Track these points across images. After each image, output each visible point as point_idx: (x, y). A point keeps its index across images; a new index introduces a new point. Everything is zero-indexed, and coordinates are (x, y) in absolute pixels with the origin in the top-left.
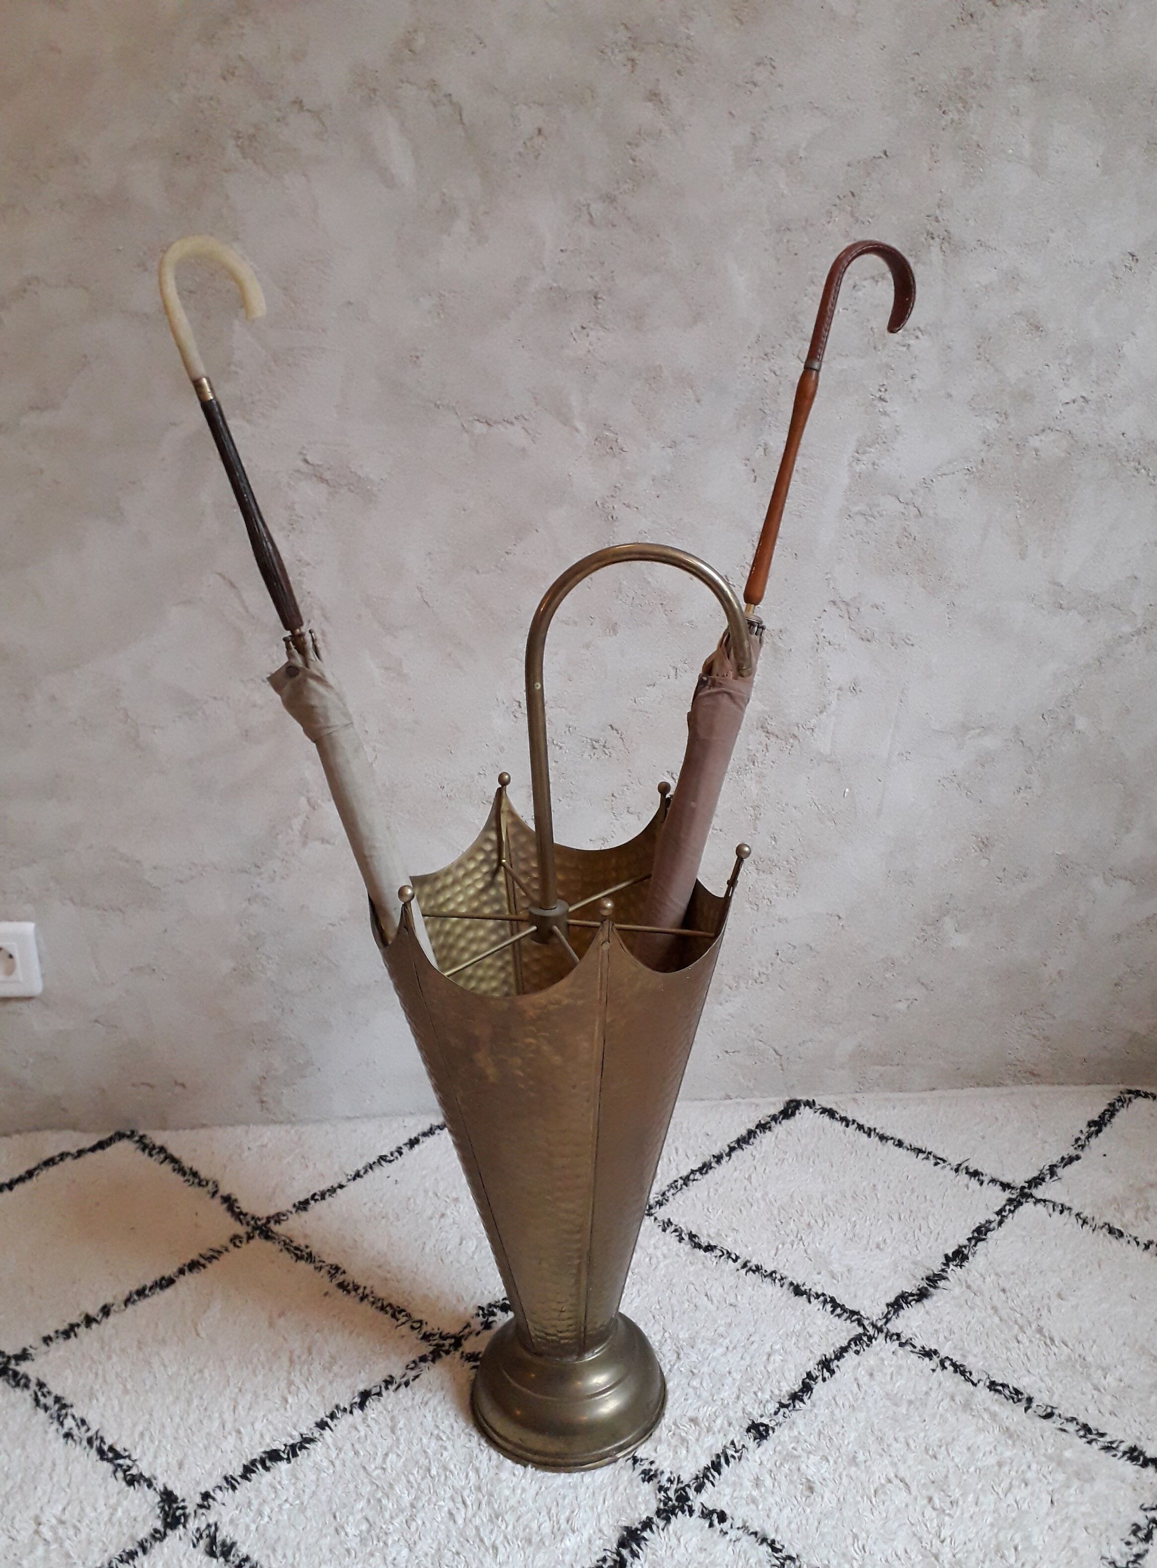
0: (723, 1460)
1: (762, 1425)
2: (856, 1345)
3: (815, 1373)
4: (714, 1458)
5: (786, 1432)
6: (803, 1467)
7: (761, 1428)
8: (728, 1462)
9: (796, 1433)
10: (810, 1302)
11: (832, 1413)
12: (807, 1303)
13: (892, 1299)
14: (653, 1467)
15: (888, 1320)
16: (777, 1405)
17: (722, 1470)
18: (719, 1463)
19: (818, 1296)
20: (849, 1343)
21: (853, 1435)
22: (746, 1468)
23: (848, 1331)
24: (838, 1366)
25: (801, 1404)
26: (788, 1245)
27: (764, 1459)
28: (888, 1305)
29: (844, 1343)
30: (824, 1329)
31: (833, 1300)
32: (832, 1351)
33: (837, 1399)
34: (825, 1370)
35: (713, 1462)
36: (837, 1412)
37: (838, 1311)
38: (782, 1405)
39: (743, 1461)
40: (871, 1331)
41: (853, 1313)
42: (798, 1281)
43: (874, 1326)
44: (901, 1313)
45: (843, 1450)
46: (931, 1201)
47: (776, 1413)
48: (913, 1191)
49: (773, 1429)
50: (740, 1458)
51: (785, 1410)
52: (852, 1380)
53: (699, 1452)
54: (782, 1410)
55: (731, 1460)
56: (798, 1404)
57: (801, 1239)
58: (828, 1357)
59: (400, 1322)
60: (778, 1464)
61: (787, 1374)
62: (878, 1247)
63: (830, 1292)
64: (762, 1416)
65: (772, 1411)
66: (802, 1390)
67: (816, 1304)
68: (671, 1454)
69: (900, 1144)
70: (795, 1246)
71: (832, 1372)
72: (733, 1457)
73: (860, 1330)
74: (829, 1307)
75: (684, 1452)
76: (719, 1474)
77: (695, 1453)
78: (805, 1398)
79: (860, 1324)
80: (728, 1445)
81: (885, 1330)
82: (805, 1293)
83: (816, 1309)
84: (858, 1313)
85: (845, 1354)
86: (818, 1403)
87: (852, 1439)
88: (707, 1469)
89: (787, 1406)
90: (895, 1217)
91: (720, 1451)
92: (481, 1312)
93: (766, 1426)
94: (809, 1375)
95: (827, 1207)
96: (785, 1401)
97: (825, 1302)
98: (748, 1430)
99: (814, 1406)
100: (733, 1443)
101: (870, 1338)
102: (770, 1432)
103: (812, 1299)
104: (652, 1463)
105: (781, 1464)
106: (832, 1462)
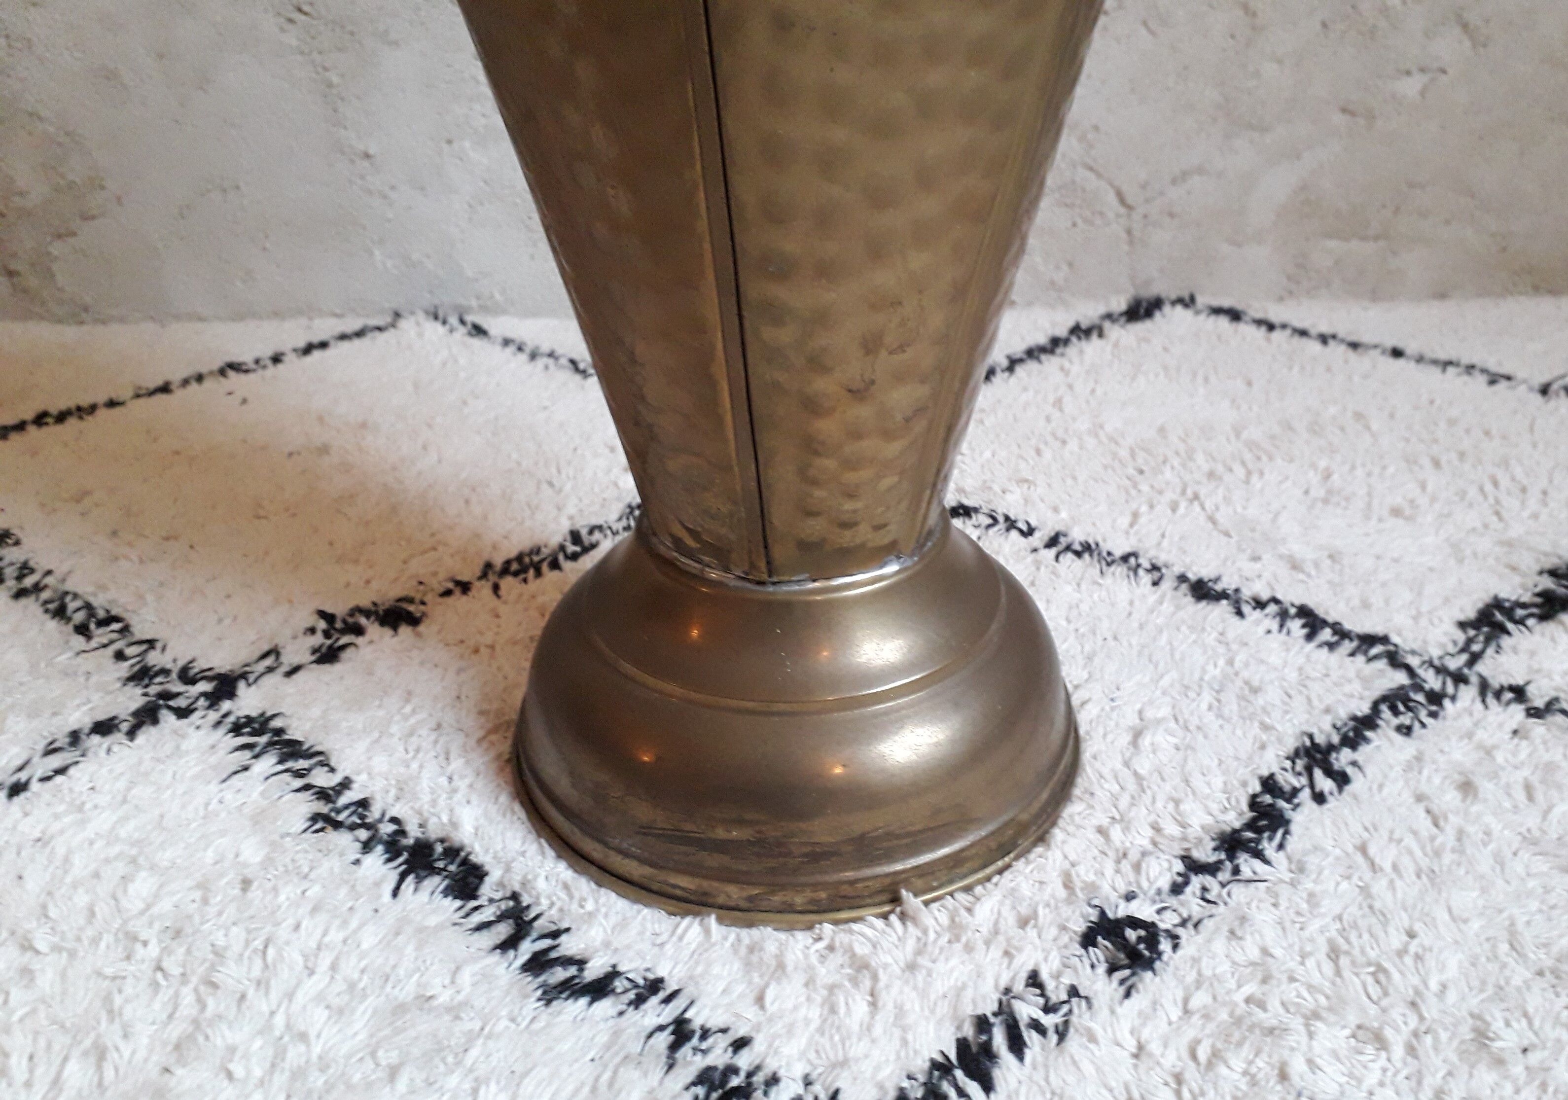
0: (999, 1040)
1: (1134, 923)
2: (1396, 712)
3: (1288, 780)
4: (968, 1031)
5: (1220, 945)
6: (1298, 1066)
7: (1132, 935)
8: (1017, 1045)
9: (1254, 954)
10: (1240, 613)
11: (1365, 890)
12: (1235, 619)
13: (1471, 614)
14: (744, 1060)
15: (1475, 658)
16: (1179, 866)
17: (998, 1074)
18: (988, 1051)
19: (1260, 604)
20: (1375, 706)
21: (1454, 962)
22: (1088, 1068)
23: (1366, 681)
24: (1354, 764)
25: (1257, 864)
26: (1162, 508)
27: (1151, 1034)
28: (1463, 625)
29: (1363, 709)
30: (1292, 676)
31: (1304, 612)
32: (1327, 727)
33: (1372, 850)
34: (1318, 773)
35: (962, 1045)
36: (1379, 886)
37: (1326, 634)
38: (1194, 867)
39: (1073, 1041)
40: (1433, 681)
41: (1368, 640)
42: (1199, 571)
43: (1441, 670)
44: (1505, 641)
45: (1431, 1009)
46: (1504, 438)
47: (1177, 889)
48: (1452, 422)
49: (1174, 938)
50: (1062, 1033)
51: (1207, 880)
52: (1407, 797)
53: (913, 1003)
54: (1196, 881)
55: (1031, 1037)
56: (1247, 864)
57: (1196, 497)
58: (1320, 739)
59: (94, 643)
60: (1203, 1053)
61: (1197, 781)
62: (1396, 512)
63: (1292, 596)
64: (1129, 897)
65: (1164, 883)
66: (1251, 825)
67: (1265, 620)
68: (815, 1013)
69: (1397, 353)
70: (1182, 510)
71: (1342, 779)
72: (1037, 1026)
73: (1401, 678)
74: (1296, 626)
75: (861, 1007)
76: (988, 1086)
77: (900, 1012)
78: (1269, 848)
79: (1394, 659)
80: (1019, 986)
81: (1474, 679)
82: (1223, 595)
83: (1261, 630)
84: (1384, 640)
85: (1369, 734)
86: (1313, 861)
87: (1452, 971)
88: (942, 1068)
89: (1211, 869)
90: (1426, 462)
91: (988, 1008)
92: (322, 625)
93: (1150, 928)
94: (1269, 784)
95: (1252, 445)
96: (1205, 854)
97: (1283, 615)
98: (1088, 940)
99: (1301, 869)
100: (1034, 980)
101: (1436, 698)
102: (1165, 945)
103: (1246, 609)
104: (740, 1044)
105: (1216, 1055)
106: (1398, 1051)
